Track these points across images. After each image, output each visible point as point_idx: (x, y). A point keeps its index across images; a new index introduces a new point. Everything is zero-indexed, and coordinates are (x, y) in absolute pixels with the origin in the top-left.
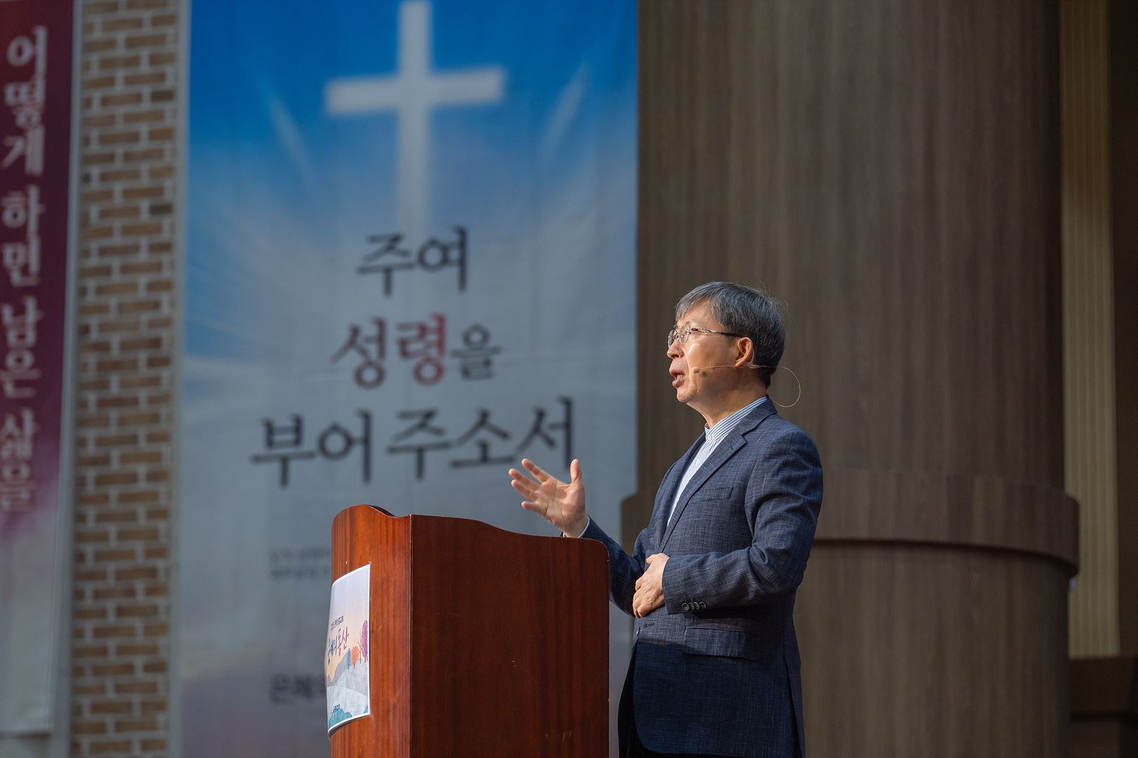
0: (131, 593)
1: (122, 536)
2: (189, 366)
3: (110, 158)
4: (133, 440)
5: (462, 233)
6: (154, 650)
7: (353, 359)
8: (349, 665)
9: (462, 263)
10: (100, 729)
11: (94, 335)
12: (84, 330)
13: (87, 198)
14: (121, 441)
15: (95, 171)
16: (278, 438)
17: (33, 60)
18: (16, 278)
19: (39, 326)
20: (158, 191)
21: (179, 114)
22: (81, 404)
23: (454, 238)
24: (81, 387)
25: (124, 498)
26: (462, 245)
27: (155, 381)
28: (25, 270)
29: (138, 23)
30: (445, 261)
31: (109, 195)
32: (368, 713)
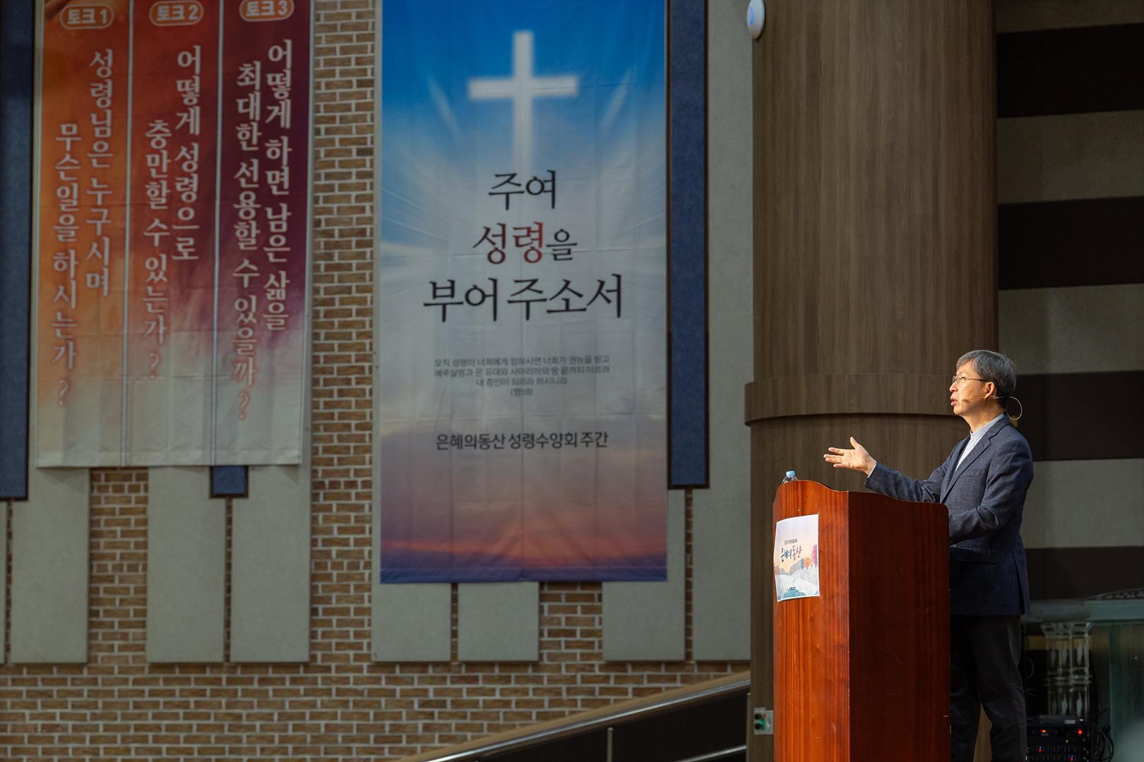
0: (348, 382)
1: (341, 347)
2: (384, 248)
3: (333, 119)
4: (349, 290)
5: (553, 173)
6: (363, 416)
7: (486, 247)
8: (803, 567)
9: (553, 191)
10: (329, 462)
11: (323, 227)
12: (317, 223)
13: (318, 143)
14: (341, 290)
15: (323, 127)
16: (439, 292)
17: (284, 57)
18: (275, 191)
19: (289, 219)
20: (364, 141)
21: (376, 95)
22: (316, 268)
23: (549, 177)
24: (316, 257)
25: (342, 325)
26: (553, 180)
27: (362, 256)
28: (280, 186)
29: (350, 39)
30: (542, 190)
31: (332, 142)
32: (818, 595)
